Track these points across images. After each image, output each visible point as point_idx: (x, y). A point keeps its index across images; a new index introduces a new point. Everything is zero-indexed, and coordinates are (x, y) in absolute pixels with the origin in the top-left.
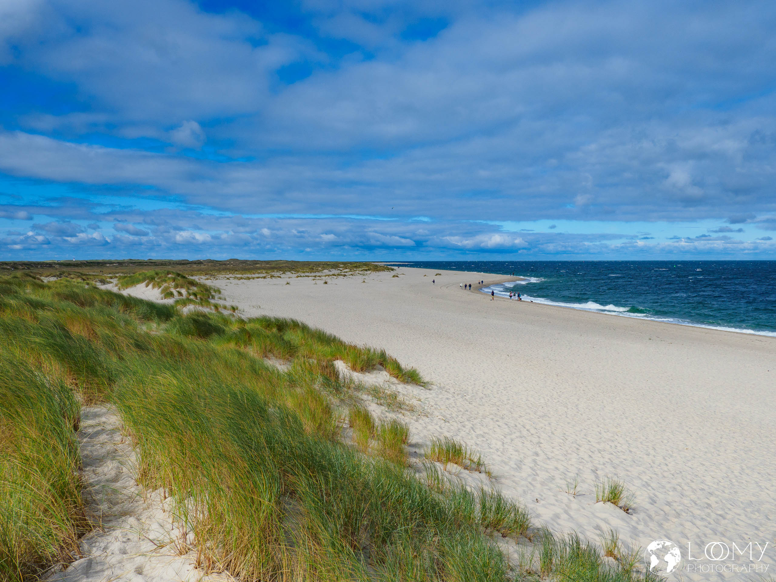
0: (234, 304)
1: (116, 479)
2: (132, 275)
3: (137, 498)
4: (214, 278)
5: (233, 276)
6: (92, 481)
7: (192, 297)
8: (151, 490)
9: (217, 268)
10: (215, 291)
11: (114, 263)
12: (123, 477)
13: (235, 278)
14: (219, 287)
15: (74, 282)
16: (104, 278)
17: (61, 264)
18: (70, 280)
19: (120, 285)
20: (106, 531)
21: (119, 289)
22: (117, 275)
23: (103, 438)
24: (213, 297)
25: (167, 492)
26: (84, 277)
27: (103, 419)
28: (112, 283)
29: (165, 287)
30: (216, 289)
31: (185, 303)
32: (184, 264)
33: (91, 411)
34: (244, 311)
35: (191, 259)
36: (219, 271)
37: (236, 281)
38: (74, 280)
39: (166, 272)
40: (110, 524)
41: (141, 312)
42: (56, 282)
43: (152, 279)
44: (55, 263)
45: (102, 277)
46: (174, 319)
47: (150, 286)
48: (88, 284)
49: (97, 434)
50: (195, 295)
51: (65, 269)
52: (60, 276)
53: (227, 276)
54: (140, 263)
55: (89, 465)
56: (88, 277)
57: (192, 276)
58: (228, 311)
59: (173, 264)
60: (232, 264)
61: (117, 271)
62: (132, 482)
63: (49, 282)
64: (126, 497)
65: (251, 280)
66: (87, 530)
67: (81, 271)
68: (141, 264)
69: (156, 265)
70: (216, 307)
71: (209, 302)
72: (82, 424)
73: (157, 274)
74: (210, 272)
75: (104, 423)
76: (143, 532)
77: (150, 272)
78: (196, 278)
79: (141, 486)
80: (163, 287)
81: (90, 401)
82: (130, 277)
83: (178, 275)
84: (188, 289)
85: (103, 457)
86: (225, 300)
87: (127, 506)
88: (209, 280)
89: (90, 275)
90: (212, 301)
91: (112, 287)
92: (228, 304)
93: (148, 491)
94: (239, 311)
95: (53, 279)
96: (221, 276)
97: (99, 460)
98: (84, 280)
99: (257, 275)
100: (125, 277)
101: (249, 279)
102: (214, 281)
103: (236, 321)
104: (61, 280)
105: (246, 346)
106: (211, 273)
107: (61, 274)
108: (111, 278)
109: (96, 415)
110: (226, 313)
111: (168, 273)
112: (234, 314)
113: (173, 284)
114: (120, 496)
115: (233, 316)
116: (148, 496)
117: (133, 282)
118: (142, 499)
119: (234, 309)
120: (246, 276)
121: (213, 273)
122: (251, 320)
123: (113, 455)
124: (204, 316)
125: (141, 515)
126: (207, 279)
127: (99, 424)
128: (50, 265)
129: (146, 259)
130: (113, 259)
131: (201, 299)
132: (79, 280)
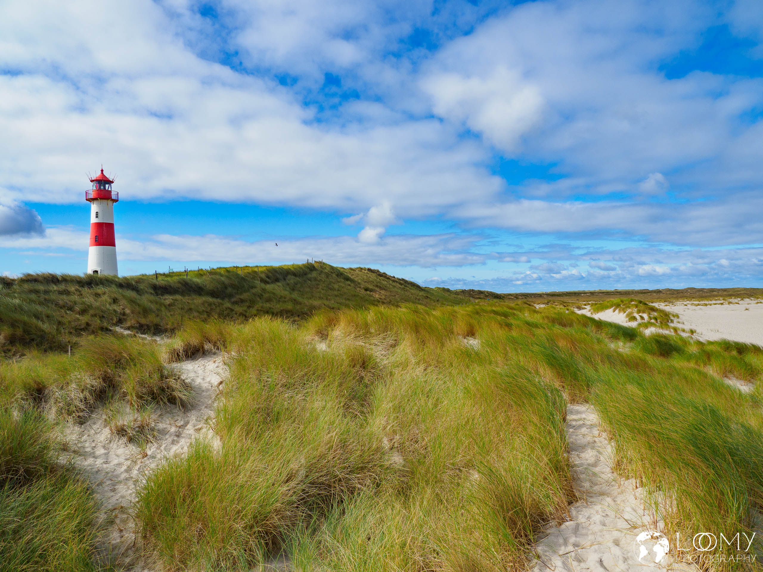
0: (693, 327)
1: (595, 465)
2: (602, 302)
3: (612, 483)
4: (673, 304)
5: (691, 303)
6: (577, 462)
7: (653, 321)
8: (624, 479)
9: (675, 296)
10: (674, 316)
11: (587, 293)
12: (601, 464)
13: (692, 304)
14: (677, 312)
15: (558, 308)
16: (580, 305)
17: (548, 295)
18: (555, 306)
19: (592, 311)
20: (588, 504)
21: (592, 314)
22: (590, 303)
23: (584, 430)
24: (672, 321)
25: (638, 482)
26: (565, 304)
27: (583, 416)
28: (586, 309)
29: (629, 312)
30: (674, 314)
31: (647, 325)
32: (645, 293)
33: (574, 408)
34: (702, 334)
35: (651, 289)
36: (677, 298)
37: (694, 307)
38: (557, 307)
39: (630, 300)
40: (592, 500)
41: (609, 332)
42: (544, 308)
43: (618, 306)
44: (543, 294)
45: (578, 304)
46: (638, 339)
47: (617, 311)
48: (568, 310)
49: (580, 426)
50: (656, 319)
51: (550, 298)
52: (547, 303)
53: (685, 303)
54: (608, 292)
55: (574, 450)
56: (568, 304)
57: (652, 303)
58: (687, 334)
59: (636, 293)
60: (689, 292)
61: (590, 299)
62: (608, 470)
63: (540, 308)
64: (604, 481)
65: (709, 306)
66: (574, 500)
67: (562, 300)
68: (608, 294)
69: (621, 294)
70: (675, 330)
71: (669, 326)
72: (569, 417)
73: (622, 301)
74: (668, 299)
75: (584, 419)
76: (619, 512)
77: (616, 300)
78: (656, 305)
79: (615, 474)
80: (627, 312)
81: (573, 401)
82: (600, 304)
83: (641, 302)
84: (649, 314)
85: (585, 445)
86: (683, 323)
87: (604, 488)
88: (668, 307)
89: (569, 302)
90: (672, 325)
91: (587, 312)
92: (687, 327)
93: (622, 479)
94: (697, 334)
95: (542, 306)
96: (679, 303)
97: (582, 448)
98: (565, 306)
99: (714, 302)
100: (596, 304)
101: (706, 305)
102: (672, 307)
103: (695, 343)
104: (548, 306)
105: (705, 365)
106: (670, 300)
107: (548, 302)
108: (585, 305)
109: (578, 412)
110: (684, 335)
111: (632, 301)
112: (693, 336)
113: (636, 310)
114: (599, 479)
115: (692, 338)
116: (622, 483)
117: (602, 308)
118: (617, 485)
119: (692, 332)
120: (703, 302)
121: (672, 300)
122: (710, 343)
123: (592, 445)
124: (665, 337)
125: (616, 497)
126: (666, 306)
127: (580, 419)
128: (540, 296)
129: (612, 289)
130: (587, 290)
131: (661, 323)
132: (562, 307)
